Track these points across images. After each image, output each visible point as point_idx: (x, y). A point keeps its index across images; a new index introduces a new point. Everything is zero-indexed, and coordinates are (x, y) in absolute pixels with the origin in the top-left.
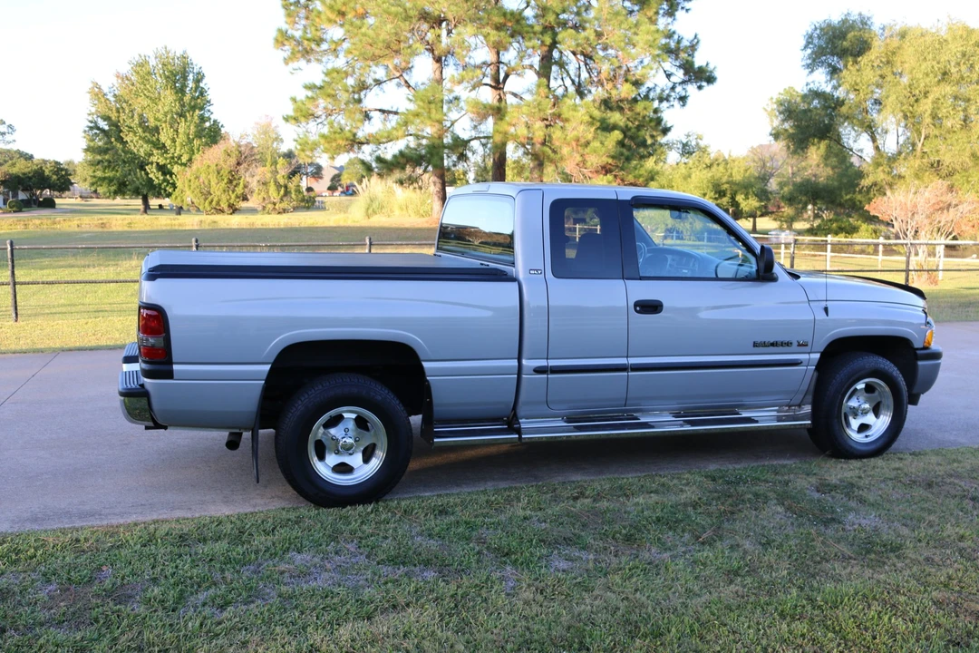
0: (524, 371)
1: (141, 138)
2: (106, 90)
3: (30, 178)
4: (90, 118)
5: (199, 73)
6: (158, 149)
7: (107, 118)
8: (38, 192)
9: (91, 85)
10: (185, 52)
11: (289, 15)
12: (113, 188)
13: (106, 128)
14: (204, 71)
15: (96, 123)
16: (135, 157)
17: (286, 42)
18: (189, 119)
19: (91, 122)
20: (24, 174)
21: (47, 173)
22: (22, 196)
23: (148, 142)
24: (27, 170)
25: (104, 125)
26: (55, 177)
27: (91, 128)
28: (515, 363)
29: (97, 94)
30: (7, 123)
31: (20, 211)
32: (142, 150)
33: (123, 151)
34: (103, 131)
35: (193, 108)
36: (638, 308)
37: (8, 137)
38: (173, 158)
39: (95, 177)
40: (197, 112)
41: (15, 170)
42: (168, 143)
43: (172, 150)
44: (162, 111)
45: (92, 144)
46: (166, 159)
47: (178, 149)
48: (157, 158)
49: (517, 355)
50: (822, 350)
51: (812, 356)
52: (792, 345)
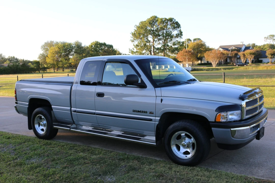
0: (72, 111)
28: (69, 108)
36: (97, 95)
49: (70, 106)
50: (160, 116)
51: (157, 118)
52: (147, 113)
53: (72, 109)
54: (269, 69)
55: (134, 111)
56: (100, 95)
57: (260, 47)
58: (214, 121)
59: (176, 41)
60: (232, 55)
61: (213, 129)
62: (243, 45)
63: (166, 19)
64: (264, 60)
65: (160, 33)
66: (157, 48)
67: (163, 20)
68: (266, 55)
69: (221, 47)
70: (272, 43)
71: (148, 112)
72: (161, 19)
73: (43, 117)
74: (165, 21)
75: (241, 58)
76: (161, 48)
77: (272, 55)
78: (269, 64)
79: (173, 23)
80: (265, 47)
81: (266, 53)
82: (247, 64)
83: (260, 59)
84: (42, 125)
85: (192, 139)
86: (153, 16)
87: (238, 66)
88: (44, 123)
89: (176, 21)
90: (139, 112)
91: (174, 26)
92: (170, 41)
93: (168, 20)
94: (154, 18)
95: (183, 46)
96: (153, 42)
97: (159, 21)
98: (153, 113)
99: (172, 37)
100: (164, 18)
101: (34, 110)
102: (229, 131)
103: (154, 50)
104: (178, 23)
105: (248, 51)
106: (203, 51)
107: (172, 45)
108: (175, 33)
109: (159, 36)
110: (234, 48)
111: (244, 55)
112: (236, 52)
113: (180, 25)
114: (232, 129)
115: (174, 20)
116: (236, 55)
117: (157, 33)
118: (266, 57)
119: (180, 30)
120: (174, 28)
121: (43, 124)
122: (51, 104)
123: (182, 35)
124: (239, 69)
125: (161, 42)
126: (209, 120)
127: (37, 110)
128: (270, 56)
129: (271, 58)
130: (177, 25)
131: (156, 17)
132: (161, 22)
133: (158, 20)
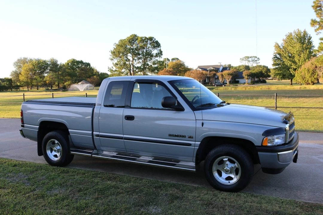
0: (94, 135)
1: (288, 60)
2: (280, 45)
3: (258, 74)
4: (274, 55)
5: (309, 37)
6: (294, 63)
7: (279, 54)
8: (261, 78)
9: (275, 44)
10: (305, 30)
11: (317, 14)
12: (281, 77)
13: (279, 57)
14: (311, 36)
15: (276, 56)
16: (287, 66)
17: (314, 24)
18: (305, 52)
19: (274, 56)
20: (256, 73)
21: (263, 72)
22: (256, 79)
23: (291, 61)
24: (257, 71)
25: (278, 56)
26: (266, 73)
27: (274, 58)
28: (91, 132)
29: (277, 46)
30: (258, 57)
31: (254, 84)
32: (288, 64)
33: (283, 64)
34: (278, 58)
35: (307, 49)
36: (126, 118)
37: (258, 62)
38: (299, 66)
39: (275, 73)
40: (308, 50)
41: (254, 72)
42: (297, 61)
43: (299, 63)
44: (296, 51)
45: (275, 63)
46: (296, 66)
47: (301, 63)
48: (294, 66)
49: (91, 130)
50: (201, 141)
51: (196, 143)
52: (185, 137)
53: (94, 133)
54: (247, 89)
55: (170, 135)
56: (130, 118)
57: (236, 68)
58: (260, 145)
59: (156, 60)
60: (210, 75)
61: (259, 153)
62: (221, 65)
63: (146, 37)
64: (241, 81)
65: (140, 52)
66: (137, 67)
67: (143, 39)
68: (243, 76)
69: (199, 67)
70: (247, 64)
71: (187, 137)
72: (141, 38)
73: (56, 142)
74: (145, 40)
75: (220, 78)
76: (140, 67)
77: (248, 76)
78: (245, 84)
79: (153, 42)
80: (241, 68)
81: (243, 74)
82: (225, 85)
83: (237, 80)
84: (55, 151)
85: (236, 164)
86: (133, 35)
87: (217, 86)
88: (58, 149)
89: (156, 40)
90: (176, 136)
91: (154, 46)
92: (150, 60)
93: (148, 39)
94: (134, 36)
95: (163, 65)
96: (132, 60)
97: (139, 39)
98: (193, 138)
99: (152, 56)
100: (144, 37)
101: (46, 134)
102: (276, 155)
103: (133, 69)
104: (159, 43)
105: (225, 72)
106: (182, 70)
107: (152, 64)
108: (155, 52)
109: (139, 55)
110: (212, 68)
111: (222, 75)
112: (214, 72)
113: (160, 44)
114: (279, 153)
115: (154, 39)
116: (215, 75)
117: (137, 52)
118: (243, 78)
119: (160, 49)
120: (154, 47)
121: (56, 149)
122: (68, 128)
123: (162, 55)
124: (219, 89)
125: (141, 61)
126: (256, 144)
127: (49, 134)
128: (247, 77)
129: (247, 79)
130: (157, 45)
131: (136, 36)
132: (141, 41)
133: (137, 38)
